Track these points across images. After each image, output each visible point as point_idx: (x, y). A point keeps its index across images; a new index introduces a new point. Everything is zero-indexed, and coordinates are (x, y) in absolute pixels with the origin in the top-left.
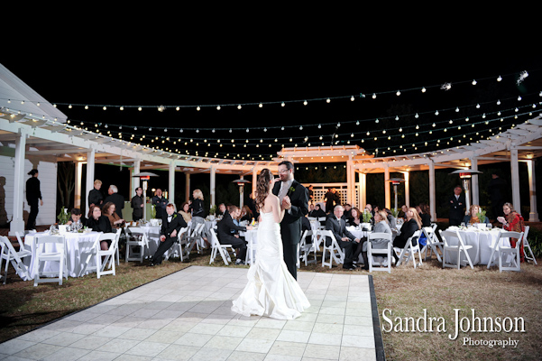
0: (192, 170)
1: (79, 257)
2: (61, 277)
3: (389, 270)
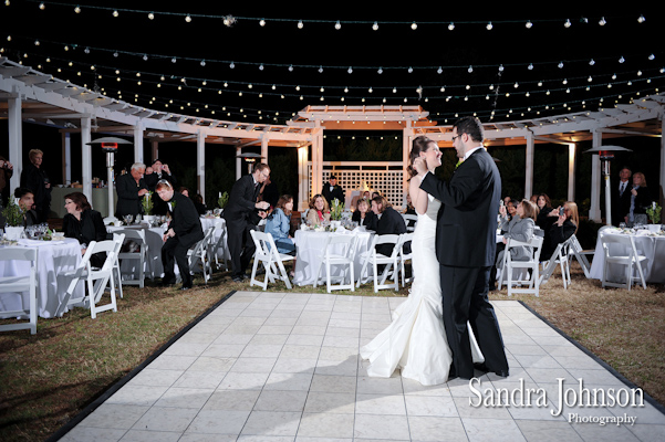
0: (161, 136)
1: (55, 284)
2: (33, 320)
3: (536, 292)
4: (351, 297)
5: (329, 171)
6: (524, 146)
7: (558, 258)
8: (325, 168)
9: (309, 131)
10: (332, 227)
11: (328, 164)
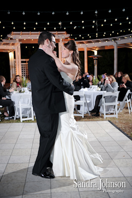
3: (116, 116)
4: (32, 124)
5: (25, 64)
6: (114, 49)
7: (126, 100)
8: (22, 62)
9: (13, 44)
10: (22, 91)
11: (24, 60)
